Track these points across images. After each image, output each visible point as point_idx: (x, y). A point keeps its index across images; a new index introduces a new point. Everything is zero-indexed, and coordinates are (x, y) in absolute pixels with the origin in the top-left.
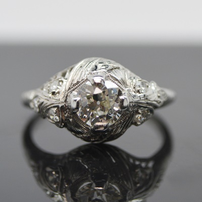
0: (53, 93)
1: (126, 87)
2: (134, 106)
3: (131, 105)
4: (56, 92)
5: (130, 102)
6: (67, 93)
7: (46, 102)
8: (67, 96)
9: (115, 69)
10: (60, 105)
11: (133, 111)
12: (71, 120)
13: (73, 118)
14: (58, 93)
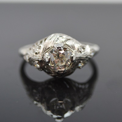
0: (36, 53)
1: (74, 50)
2: (78, 60)
3: (77, 59)
4: (38, 52)
5: (76, 58)
6: (43, 53)
7: (32, 57)
8: (43, 55)
9: (68, 40)
10: (40, 60)
11: (78, 62)
12: (46, 67)
13: (46, 66)
14: (39, 53)
